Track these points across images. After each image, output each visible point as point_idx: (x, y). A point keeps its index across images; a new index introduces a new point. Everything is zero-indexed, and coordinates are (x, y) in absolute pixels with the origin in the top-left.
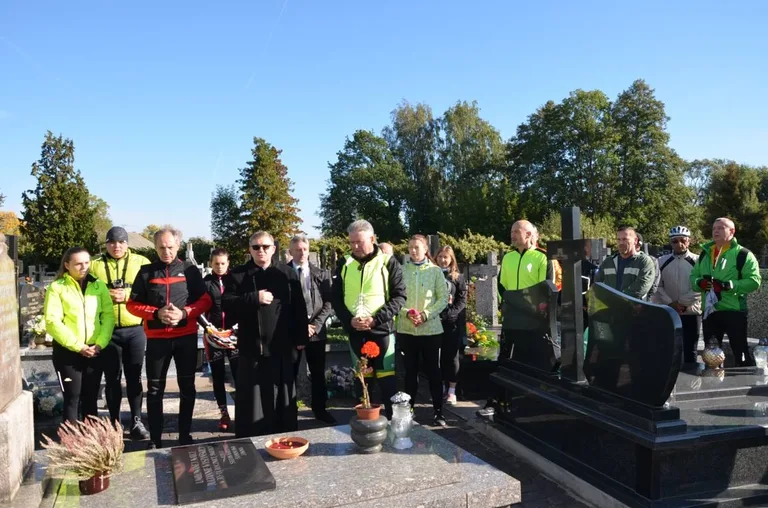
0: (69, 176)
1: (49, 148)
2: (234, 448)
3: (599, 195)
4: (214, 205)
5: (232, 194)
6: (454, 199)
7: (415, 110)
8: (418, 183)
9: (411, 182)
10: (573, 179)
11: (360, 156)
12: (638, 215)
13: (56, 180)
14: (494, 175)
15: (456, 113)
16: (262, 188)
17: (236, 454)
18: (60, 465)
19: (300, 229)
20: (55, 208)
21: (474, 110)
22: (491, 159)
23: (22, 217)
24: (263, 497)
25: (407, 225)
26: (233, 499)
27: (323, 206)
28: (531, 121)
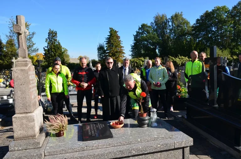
0: (56, 42)
1: (50, 34)
2: (101, 124)
3: (225, 42)
4: (98, 49)
5: (103, 46)
6: (174, 45)
7: (161, 16)
8: (162, 40)
9: (160, 40)
10: (215, 37)
11: (143, 32)
12: (239, 48)
13: (52, 43)
14: (188, 37)
15: (175, 16)
16: (112, 44)
17: (101, 126)
18: (49, 128)
19: (124, 56)
20: (53, 52)
21: (181, 15)
22: (187, 31)
23: (44, 55)
24: (109, 140)
25: (159, 54)
26: (100, 140)
27: (132, 48)
28: (201, 17)
